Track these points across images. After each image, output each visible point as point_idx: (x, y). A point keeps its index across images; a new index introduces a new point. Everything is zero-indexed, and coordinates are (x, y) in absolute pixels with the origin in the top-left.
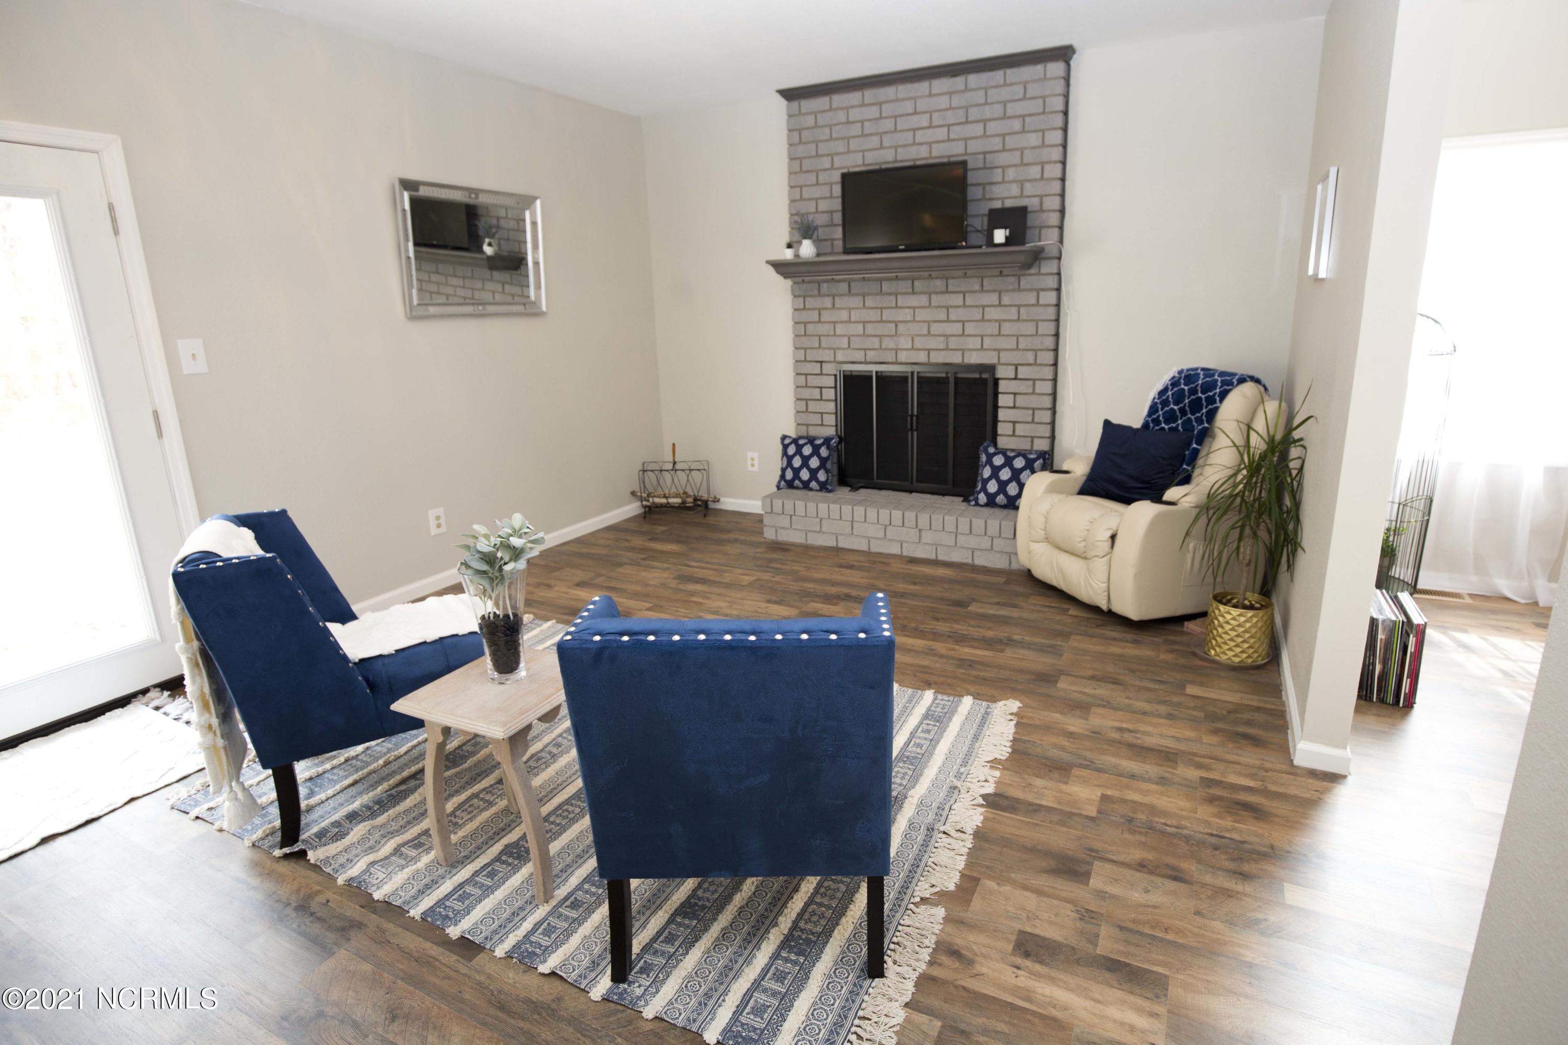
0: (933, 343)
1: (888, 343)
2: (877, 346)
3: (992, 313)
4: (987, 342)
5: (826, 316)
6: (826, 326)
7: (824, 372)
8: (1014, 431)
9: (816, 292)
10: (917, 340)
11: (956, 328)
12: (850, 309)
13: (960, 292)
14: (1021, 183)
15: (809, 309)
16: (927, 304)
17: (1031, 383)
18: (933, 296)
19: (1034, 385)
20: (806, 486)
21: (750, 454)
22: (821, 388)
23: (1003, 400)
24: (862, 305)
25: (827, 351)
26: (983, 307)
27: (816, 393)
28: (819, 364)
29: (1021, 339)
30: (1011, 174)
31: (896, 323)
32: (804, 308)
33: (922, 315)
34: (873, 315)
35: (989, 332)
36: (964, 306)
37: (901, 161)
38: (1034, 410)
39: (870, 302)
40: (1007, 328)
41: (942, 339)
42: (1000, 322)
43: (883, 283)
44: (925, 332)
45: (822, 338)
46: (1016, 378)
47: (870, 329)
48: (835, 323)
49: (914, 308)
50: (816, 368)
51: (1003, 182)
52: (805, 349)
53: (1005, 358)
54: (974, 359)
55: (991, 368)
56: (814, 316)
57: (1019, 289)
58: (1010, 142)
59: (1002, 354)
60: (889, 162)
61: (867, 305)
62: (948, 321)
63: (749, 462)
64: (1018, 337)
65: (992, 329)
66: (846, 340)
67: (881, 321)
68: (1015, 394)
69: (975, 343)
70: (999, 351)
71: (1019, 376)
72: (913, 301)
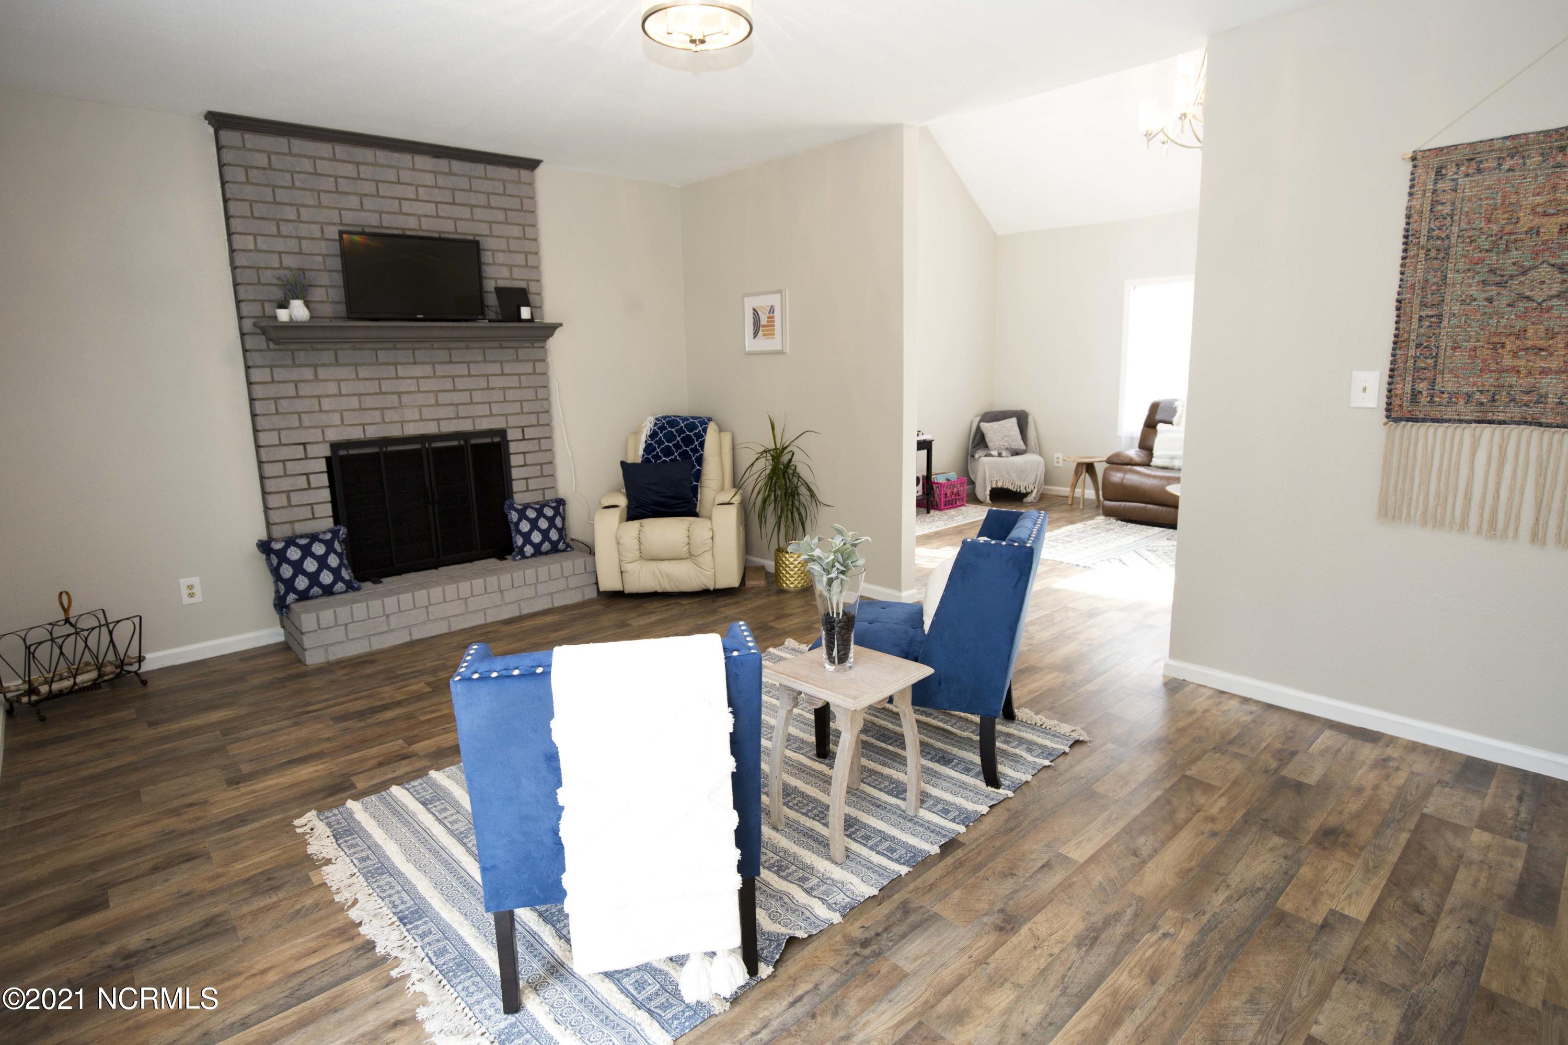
0: (442, 412)
1: (390, 415)
2: (378, 420)
3: (496, 382)
4: (496, 409)
5: (305, 390)
6: (308, 402)
7: (310, 455)
8: (527, 487)
9: (290, 362)
10: (425, 410)
11: (464, 397)
12: (339, 381)
13: (464, 362)
14: (511, 267)
15: (279, 382)
16: (432, 374)
17: (536, 441)
18: (437, 366)
19: (539, 443)
20: (328, 591)
21: (184, 582)
22: (307, 475)
23: (515, 460)
24: (354, 376)
25: (313, 431)
26: (487, 376)
27: (302, 482)
28: (302, 447)
29: (524, 404)
30: (500, 258)
31: (399, 394)
32: (273, 381)
33: (426, 385)
34: (372, 387)
35: (496, 398)
36: (470, 375)
37: (387, 228)
38: (541, 464)
39: (364, 372)
40: (511, 395)
41: (451, 408)
42: (504, 389)
43: (379, 352)
44: (433, 402)
45: (302, 415)
46: (524, 439)
47: (368, 402)
48: (319, 397)
49: (417, 378)
50: (299, 452)
51: (494, 264)
52: (279, 430)
53: (513, 421)
54: (484, 425)
55: (502, 433)
56: (290, 390)
57: (517, 360)
58: (497, 230)
59: (509, 418)
60: (373, 227)
61: (361, 376)
62: (455, 390)
63: (185, 592)
64: (521, 402)
65: (497, 396)
66: (337, 415)
67: (381, 393)
68: (524, 453)
69: (484, 410)
70: (506, 415)
71: (526, 437)
72: (417, 371)
